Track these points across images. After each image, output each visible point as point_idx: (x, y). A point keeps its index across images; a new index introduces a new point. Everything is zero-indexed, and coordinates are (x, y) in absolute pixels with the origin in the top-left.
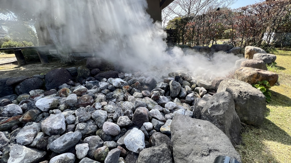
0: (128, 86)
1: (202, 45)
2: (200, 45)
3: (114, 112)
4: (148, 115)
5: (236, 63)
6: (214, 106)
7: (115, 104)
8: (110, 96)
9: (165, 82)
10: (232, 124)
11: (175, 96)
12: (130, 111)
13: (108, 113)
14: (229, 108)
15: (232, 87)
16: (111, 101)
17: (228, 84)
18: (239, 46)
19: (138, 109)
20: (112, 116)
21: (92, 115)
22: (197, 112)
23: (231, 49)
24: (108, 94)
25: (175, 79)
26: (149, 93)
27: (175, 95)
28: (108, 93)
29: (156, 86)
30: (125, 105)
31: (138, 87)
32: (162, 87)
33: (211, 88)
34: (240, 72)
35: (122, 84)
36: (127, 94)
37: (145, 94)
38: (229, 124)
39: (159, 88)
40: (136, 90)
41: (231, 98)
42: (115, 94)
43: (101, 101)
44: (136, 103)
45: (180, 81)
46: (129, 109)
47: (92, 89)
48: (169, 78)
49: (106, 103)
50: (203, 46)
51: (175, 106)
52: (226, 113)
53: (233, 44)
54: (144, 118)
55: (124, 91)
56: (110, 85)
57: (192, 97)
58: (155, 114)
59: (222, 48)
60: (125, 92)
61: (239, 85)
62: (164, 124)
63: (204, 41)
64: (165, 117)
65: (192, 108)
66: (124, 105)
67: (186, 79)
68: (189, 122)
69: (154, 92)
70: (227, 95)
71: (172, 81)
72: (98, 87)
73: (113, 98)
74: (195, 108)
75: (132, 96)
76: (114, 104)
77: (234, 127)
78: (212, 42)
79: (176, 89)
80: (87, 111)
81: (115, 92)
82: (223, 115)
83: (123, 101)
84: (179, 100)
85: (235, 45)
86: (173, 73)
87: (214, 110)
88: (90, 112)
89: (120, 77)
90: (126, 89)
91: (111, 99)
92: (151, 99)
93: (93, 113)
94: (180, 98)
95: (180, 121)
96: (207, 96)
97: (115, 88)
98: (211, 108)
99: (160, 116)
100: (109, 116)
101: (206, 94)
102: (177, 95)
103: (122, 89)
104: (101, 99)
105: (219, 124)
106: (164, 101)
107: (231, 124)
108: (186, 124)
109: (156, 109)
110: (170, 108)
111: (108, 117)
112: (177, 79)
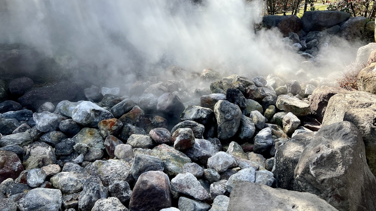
0: (114, 120)
1: (283, 12)
2: (278, 13)
3: (81, 189)
4: (170, 190)
5: (358, 52)
6: (322, 157)
7: (81, 170)
8: (65, 148)
9: (203, 105)
10: (363, 195)
11: (229, 137)
12: (122, 184)
13: (64, 193)
14: (354, 160)
15: (356, 110)
16: (70, 161)
17: (347, 104)
18: (363, 15)
19: (144, 177)
20: (76, 202)
21: (21, 205)
22: (283, 172)
23: (347, 22)
24: (60, 145)
25: (227, 96)
26: (168, 134)
27: (229, 135)
28: (60, 141)
29: (183, 114)
30: (109, 168)
31: (138, 121)
32: (198, 117)
33: (308, 114)
34: (369, 75)
35: (96, 116)
36: (111, 140)
37: (158, 137)
38: (357, 196)
39: (190, 120)
40: (133, 128)
41: (356, 136)
42: (78, 142)
43: (42, 163)
44: (137, 162)
45: (238, 101)
46: (120, 180)
47: (15, 133)
48: (213, 96)
49: (57, 167)
50: (285, 15)
51: (231, 161)
52: (348, 171)
53: (350, 9)
54: (159, 198)
55: (103, 132)
56: (63, 119)
57: (268, 137)
58: (185, 184)
59: (326, 19)
60: (105, 135)
61: (371, 105)
62: (209, 208)
63: (287, 3)
64: (209, 191)
65: (269, 162)
66: (105, 169)
67: (253, 96)
68: (270, 200)
69: (180, 132)
70: (348, 130)
71: (220, 102)
72: (32, 126)
73: (75, 153)
74: (277, 163)
75: (125, 145)
76: (79, 167)
77: (367, 202)
78: (304, 6)
79: (232, 120)
80: (5, 194)
81: (79, 136)
82: (344, 177)
83: (101, 159)
84: (238, 147)
85: (353, 11)
86: (221, 82)
87: (322, 166)
88: (14, 196)
89: (90, 98)
90: (108, 126)
91: (69, 155)
92: (172, 149)
93: (23, 200)
94: (240, 141)
95: (248, 198)
96: (301, 132)
97: (79, 127)
98: (317, 162)
99: (198, 190)
100: (67, 202)
101: (298, 128)
102: (234, 134)
103: (97, 128)
104: (43, 159)
105: (336, 199)
106: (204, 152)
107: (360, 194)
108: (264, 205)
109: (188, 174)
110: (220, 168)
111: (66, 204)
112: (231, 96)
